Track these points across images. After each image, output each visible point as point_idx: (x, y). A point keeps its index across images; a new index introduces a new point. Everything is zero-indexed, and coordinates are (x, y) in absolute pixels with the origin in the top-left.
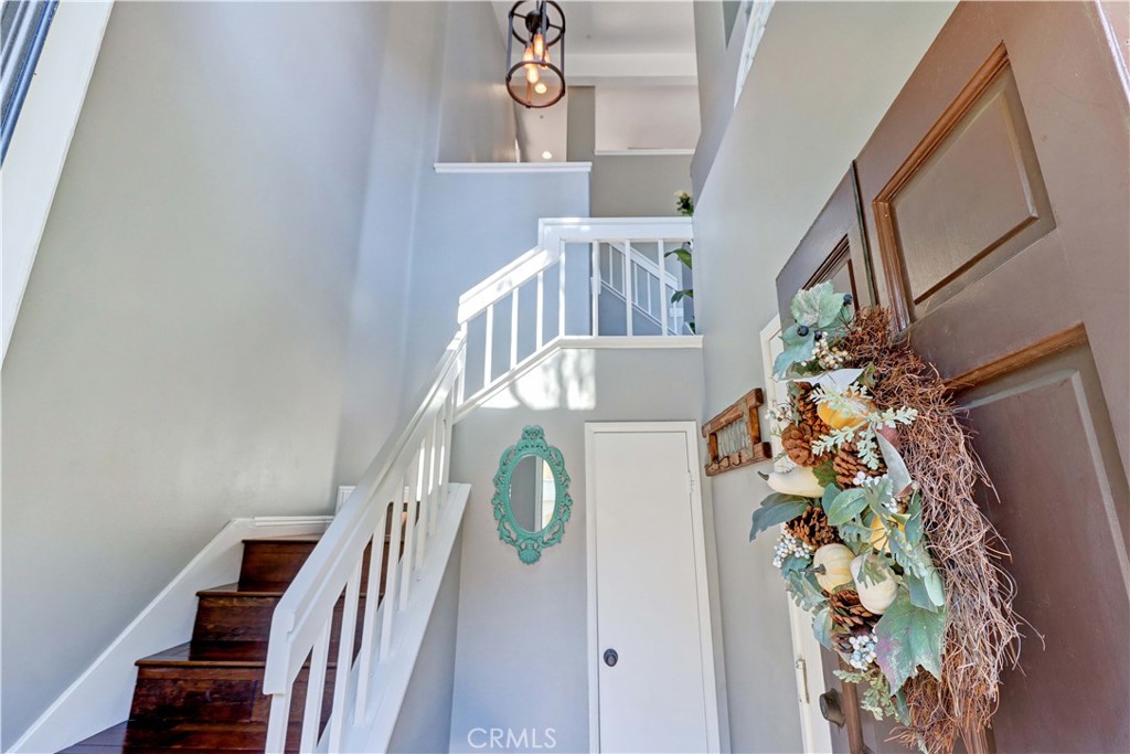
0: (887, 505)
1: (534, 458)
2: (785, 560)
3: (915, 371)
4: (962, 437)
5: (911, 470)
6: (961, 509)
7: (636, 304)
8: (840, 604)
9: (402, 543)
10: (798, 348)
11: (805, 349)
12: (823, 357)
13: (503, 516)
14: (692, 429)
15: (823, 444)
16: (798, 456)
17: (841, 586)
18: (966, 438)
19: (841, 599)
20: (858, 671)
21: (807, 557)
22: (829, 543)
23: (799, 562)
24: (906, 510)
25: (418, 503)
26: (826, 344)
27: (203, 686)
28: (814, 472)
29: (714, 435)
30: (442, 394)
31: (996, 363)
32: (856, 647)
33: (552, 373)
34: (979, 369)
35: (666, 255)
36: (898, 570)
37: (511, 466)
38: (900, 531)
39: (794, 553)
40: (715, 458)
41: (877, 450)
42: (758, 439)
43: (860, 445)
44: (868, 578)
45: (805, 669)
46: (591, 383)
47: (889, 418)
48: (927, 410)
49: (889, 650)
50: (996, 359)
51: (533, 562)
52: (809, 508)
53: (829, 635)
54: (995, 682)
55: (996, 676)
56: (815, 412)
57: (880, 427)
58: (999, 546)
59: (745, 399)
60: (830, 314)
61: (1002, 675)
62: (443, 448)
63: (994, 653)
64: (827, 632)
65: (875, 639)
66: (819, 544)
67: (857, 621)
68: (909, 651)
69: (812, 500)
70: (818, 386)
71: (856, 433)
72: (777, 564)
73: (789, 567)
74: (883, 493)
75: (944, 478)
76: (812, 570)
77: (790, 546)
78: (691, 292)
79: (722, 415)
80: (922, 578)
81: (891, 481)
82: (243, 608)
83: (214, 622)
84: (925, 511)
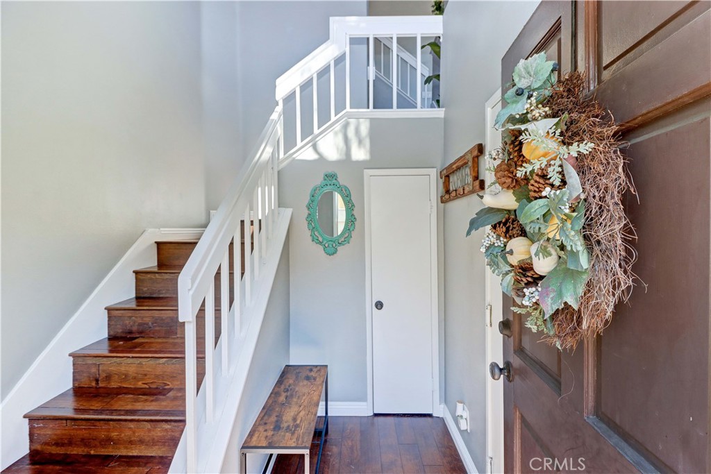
0: (563, 207)
1: (332, 192)
2: (488, 248)
3: (597, 117)
4: (622, 161)
5: (583, 184)
6: (611, 208)
7: (400, 88)
8: (520, 271)
9: (252, 243)
10: (514, 105)
11: (520, 105)
12: (531, 110)
13: (313, 228)
14: (433, 173)
15: (525, 170)
16: (505, 183)
17: (523, 260)
18: (624, 163)
19: (521, 268)
20: (527, 307)
21: (502, 245)
22: (517, 236)
23: (497, 249)
24: (574, 211)
25: (260, 221)
26: (535, 101)
27: (147, 320)
28: (514, 193)
29: (448, 176)
30: (269, 150)
31: (657, 109)
32: (527, 294)
33: (340, 137)
34: (642, 115)
35: (423, 47)
36: (562, 247)
37: (318, 198)
38: (569, 225)
39: (494, 243)
40: (448, 192)
41: (562, 173)
42: (476, 178)
43: (550, 170)
44: (541, 254)
45: (491, 310)
46: (367, 142)
47: (574, 150)
48: (601, 143)
49: (547, 294)
50: (657, 106)
51: (333, 254)
52: (507, 216)
53: (511, 288)
54: (611, 310)
55: (613, 307)
56: (521, 151)
57: (566, 156)
58: (631, 232)
59: (471, 151)
60: (541, 78)
61: (616, 306)
62: (273, 187)
63: (614, 295)
64: (509, 287)
65: (540, 289)
66: (511, 237)
67: (530, 279)
68: (560, 295)
69: (509, 211)
70: (526, 130)
71: (547, 161)
72: (483, 250)
73: (490, 252)
74: (561, 200)
75: (604, 189)
76: (505, 252)
77: (492, 239)
78: (438, 77)
79: (454, 163)
80: (578, 252)
81: (568, 191)
82: (163, 279)
83: (147, 287)
84: (587, 211)
